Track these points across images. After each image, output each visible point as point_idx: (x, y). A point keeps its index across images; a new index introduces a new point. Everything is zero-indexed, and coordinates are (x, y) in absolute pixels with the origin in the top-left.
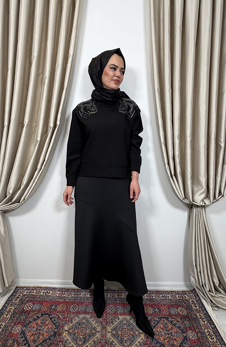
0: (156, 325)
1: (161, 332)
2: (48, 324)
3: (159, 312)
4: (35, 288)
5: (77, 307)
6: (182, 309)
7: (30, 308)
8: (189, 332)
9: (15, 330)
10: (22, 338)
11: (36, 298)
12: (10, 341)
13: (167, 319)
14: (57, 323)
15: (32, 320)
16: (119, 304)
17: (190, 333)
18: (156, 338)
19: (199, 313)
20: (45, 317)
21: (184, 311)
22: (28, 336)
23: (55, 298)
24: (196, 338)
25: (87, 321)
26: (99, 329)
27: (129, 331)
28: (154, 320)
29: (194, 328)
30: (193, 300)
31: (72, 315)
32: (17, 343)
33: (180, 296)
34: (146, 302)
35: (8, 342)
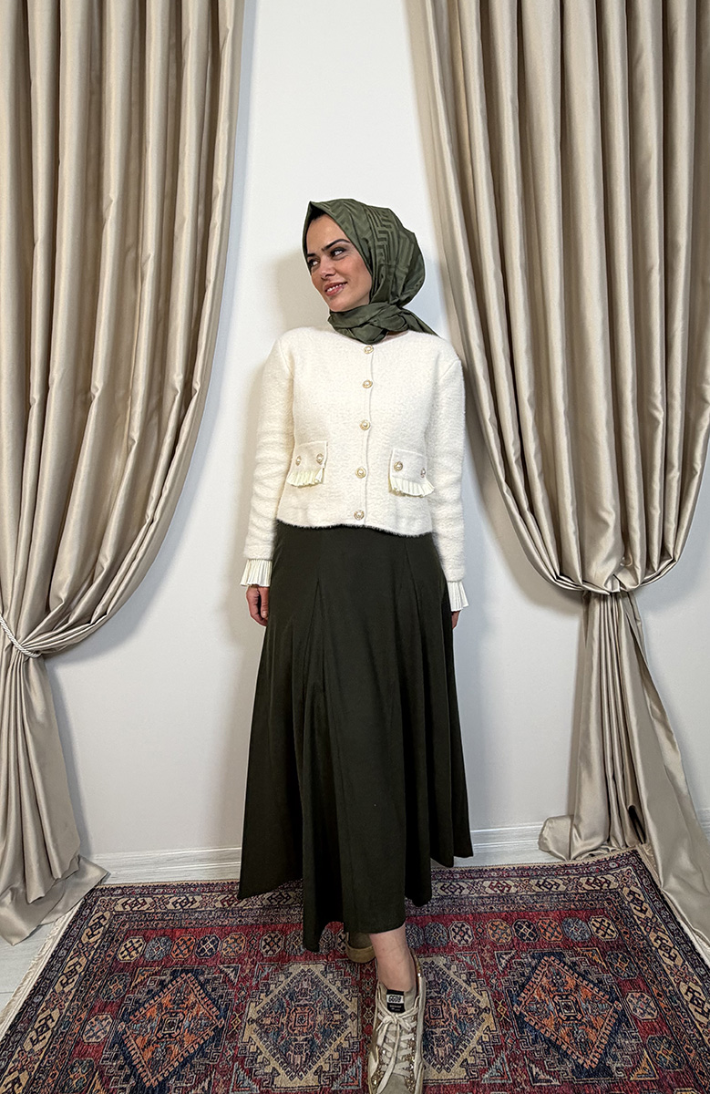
0: (529, 978)
1: (544, 1001)
2: (194, 1004)
3: (532, 935)
4: (149, 890)
5: (279, 939)
6: (601, 923)
7: (137, 952)
8: (633, 996)
9: (91, 1033)
10: (116, 1058)
11: (152, 920)
12: (80, 1070)
13: (560, 956)
14: (221, 997)
15: (143, 997)
17: (635, 1001)
18: (533, 1024)
19: (656, 931)
20: (185, 981)
22: (134, 1049)
23: (210, 914)
24: (655, 1014)
25: (315, 983)
26: (352, 1008)
27: (445, 1008)
29: (644, 982)
30: (633, 888)
31: (267, 969)
32: (101, 1076)
33: (591, 881)
34: (492, 908)
35: (72, 1076)
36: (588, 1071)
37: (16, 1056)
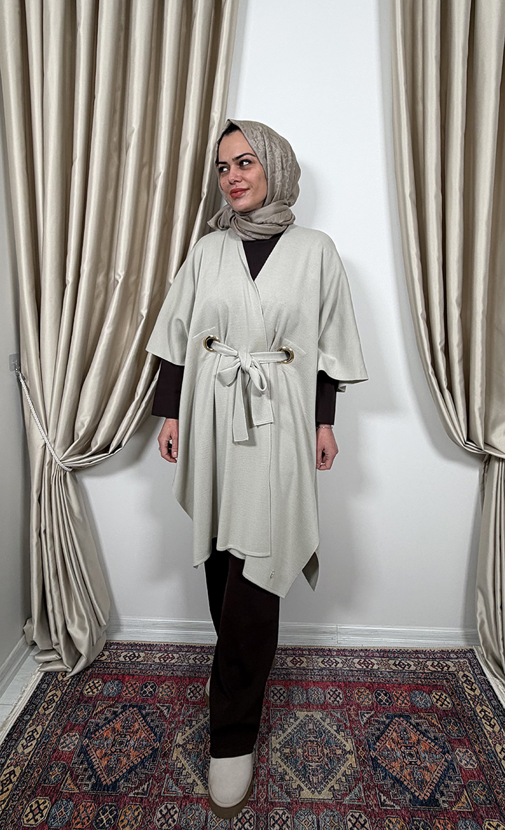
0: (382, 734)
1: (393, 750)
2: (138, 730)
3: (388, 701)
5: (200, 689)
7: (98, 690)
8: (460, 751)
9: (64, 744)
10: (82, 763)
11: (108, 668)
12: (57, 769)
13: (407, 718)
14: (157, 726)
15: (101, 722)
16: (297, 682)
17: (461, 754)
18: (384, 765)
19: (481, 705)
20: (131, 713)
21: (445, 700)
22: (95, 758)
23: (151, 666)
24: (476, 765)
27: (320, 749)
28: (377, 721)
29: (469, 741)
30: (466, 673)
31: (191, 709)
32: (71, 775)
33: (435, 664)
34: (359, 679)
35: (51, 773)
36: (422, 802)
37: (11, 756)
